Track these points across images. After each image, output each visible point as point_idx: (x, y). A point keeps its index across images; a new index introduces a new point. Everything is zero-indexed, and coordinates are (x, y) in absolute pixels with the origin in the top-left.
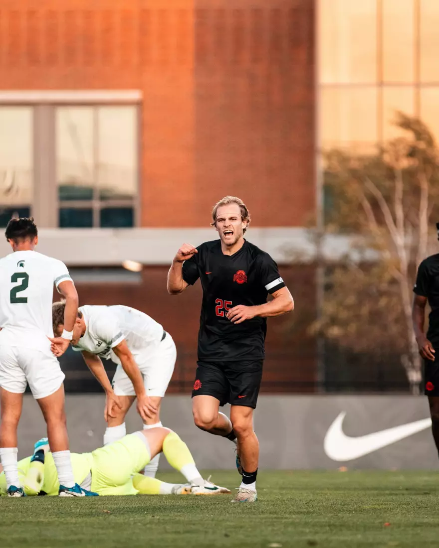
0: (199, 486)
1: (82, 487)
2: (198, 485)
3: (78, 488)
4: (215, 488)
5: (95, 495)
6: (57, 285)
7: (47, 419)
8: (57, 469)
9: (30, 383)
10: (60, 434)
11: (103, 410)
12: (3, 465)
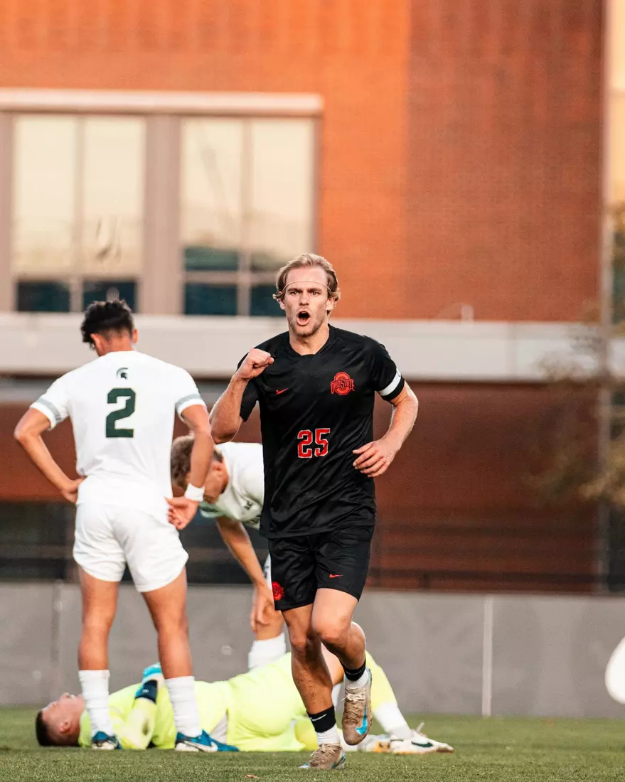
0: (402, 740)
1: (213, 737)
2: (401, 738)
3: (205, 738)
4: (429, 745)
5: (234, 749)
6: (180, 411)
7: (157, 625)
8: (174, 707)
9: (131, 566)
10: (177, 650)
11: (249, 612)
12: (86, 698)
